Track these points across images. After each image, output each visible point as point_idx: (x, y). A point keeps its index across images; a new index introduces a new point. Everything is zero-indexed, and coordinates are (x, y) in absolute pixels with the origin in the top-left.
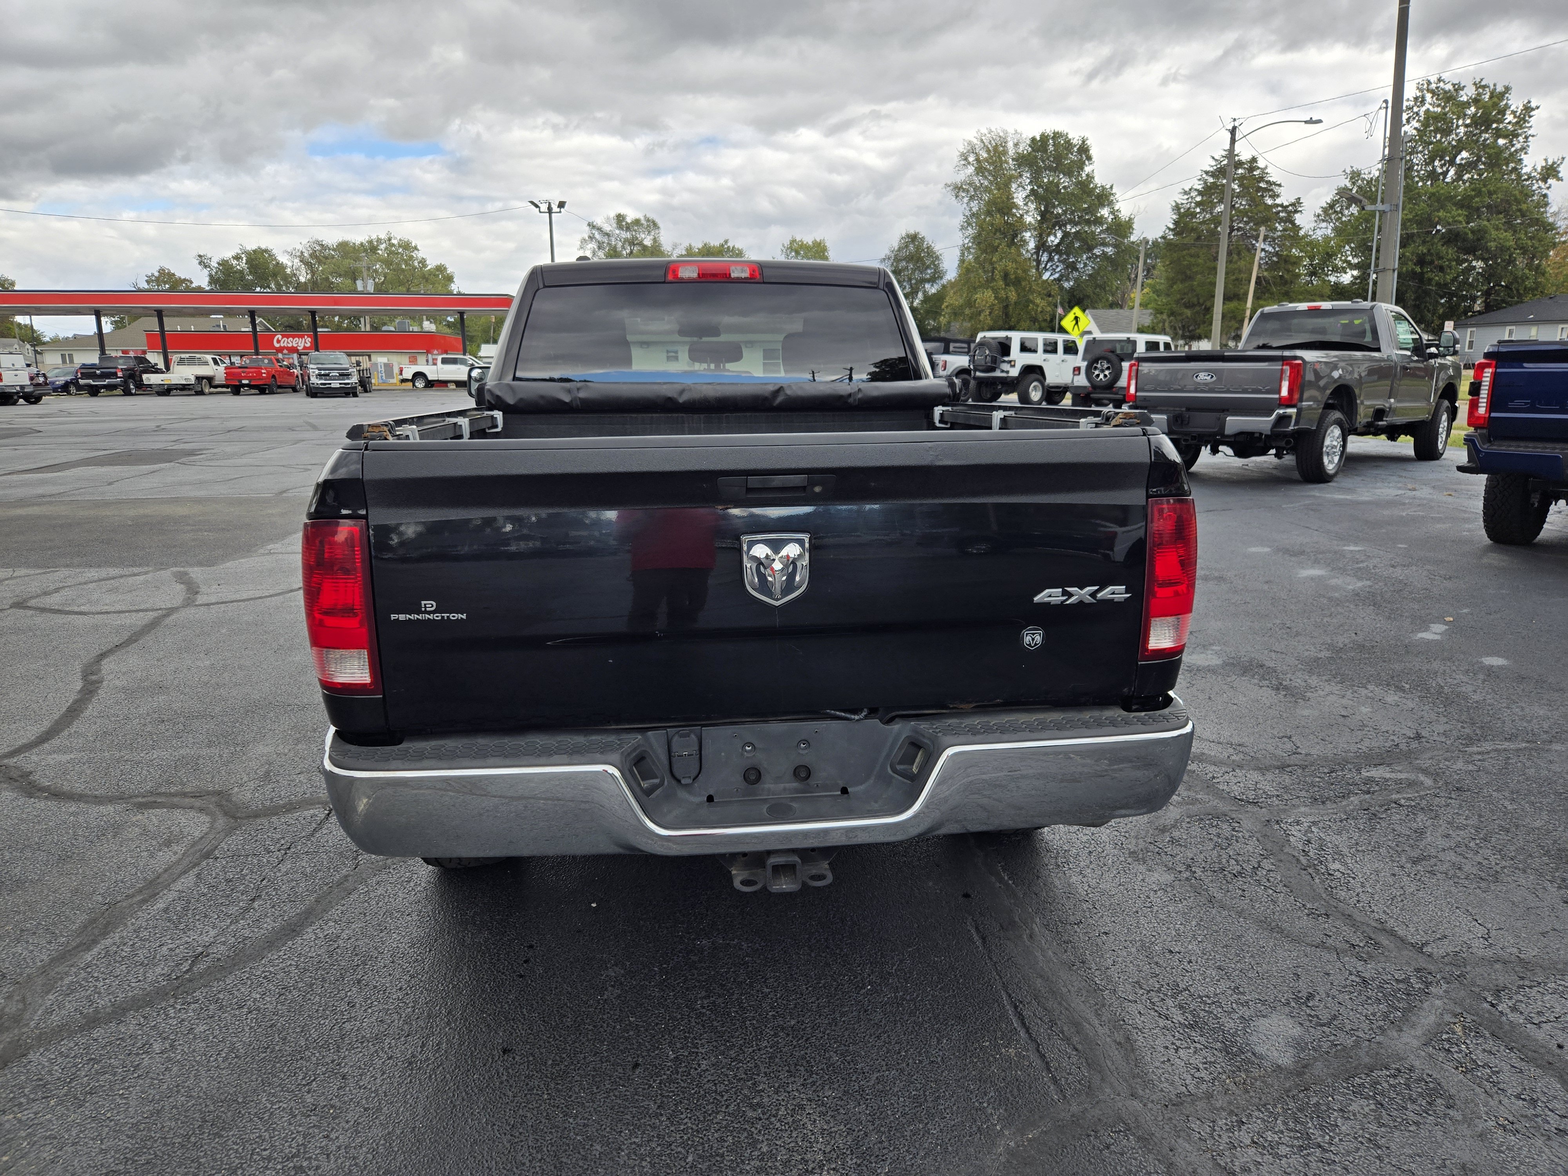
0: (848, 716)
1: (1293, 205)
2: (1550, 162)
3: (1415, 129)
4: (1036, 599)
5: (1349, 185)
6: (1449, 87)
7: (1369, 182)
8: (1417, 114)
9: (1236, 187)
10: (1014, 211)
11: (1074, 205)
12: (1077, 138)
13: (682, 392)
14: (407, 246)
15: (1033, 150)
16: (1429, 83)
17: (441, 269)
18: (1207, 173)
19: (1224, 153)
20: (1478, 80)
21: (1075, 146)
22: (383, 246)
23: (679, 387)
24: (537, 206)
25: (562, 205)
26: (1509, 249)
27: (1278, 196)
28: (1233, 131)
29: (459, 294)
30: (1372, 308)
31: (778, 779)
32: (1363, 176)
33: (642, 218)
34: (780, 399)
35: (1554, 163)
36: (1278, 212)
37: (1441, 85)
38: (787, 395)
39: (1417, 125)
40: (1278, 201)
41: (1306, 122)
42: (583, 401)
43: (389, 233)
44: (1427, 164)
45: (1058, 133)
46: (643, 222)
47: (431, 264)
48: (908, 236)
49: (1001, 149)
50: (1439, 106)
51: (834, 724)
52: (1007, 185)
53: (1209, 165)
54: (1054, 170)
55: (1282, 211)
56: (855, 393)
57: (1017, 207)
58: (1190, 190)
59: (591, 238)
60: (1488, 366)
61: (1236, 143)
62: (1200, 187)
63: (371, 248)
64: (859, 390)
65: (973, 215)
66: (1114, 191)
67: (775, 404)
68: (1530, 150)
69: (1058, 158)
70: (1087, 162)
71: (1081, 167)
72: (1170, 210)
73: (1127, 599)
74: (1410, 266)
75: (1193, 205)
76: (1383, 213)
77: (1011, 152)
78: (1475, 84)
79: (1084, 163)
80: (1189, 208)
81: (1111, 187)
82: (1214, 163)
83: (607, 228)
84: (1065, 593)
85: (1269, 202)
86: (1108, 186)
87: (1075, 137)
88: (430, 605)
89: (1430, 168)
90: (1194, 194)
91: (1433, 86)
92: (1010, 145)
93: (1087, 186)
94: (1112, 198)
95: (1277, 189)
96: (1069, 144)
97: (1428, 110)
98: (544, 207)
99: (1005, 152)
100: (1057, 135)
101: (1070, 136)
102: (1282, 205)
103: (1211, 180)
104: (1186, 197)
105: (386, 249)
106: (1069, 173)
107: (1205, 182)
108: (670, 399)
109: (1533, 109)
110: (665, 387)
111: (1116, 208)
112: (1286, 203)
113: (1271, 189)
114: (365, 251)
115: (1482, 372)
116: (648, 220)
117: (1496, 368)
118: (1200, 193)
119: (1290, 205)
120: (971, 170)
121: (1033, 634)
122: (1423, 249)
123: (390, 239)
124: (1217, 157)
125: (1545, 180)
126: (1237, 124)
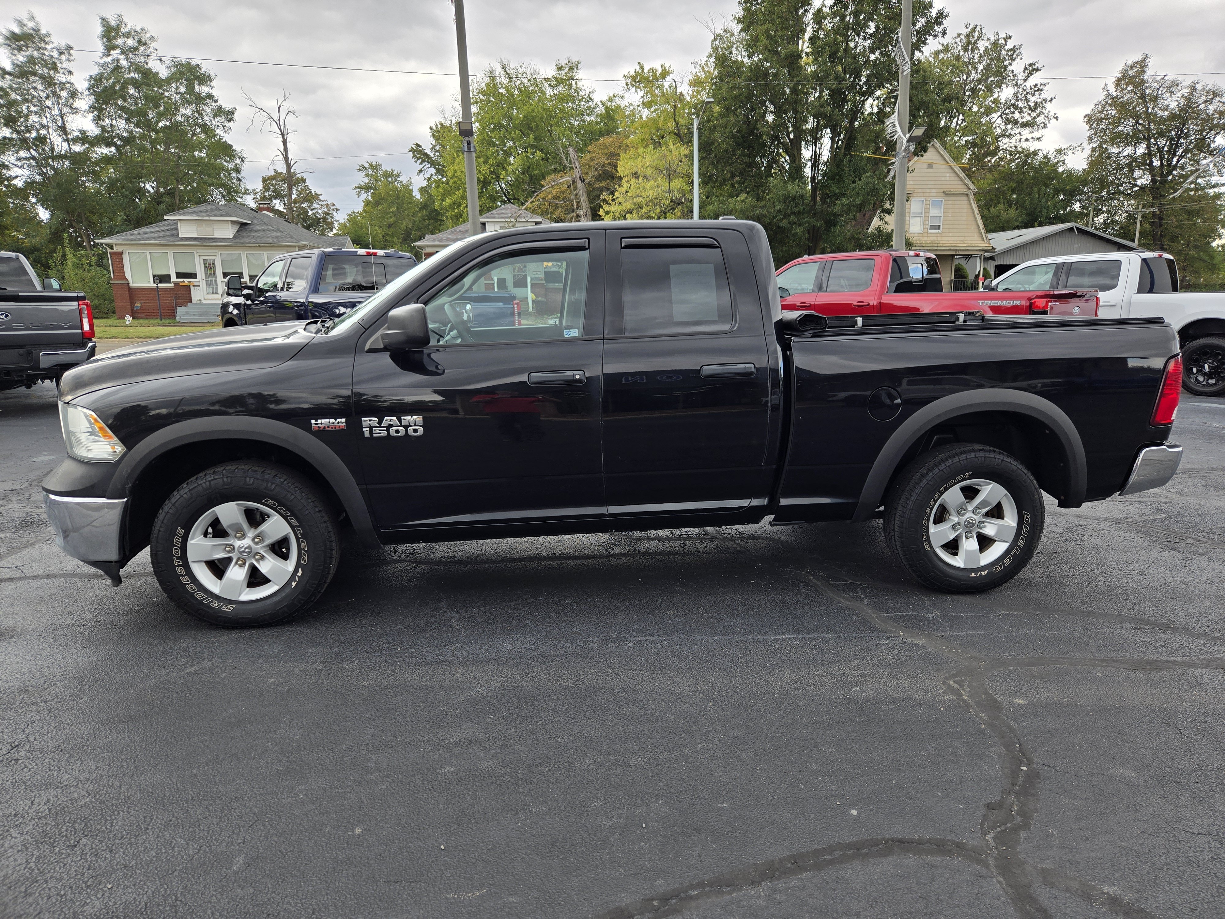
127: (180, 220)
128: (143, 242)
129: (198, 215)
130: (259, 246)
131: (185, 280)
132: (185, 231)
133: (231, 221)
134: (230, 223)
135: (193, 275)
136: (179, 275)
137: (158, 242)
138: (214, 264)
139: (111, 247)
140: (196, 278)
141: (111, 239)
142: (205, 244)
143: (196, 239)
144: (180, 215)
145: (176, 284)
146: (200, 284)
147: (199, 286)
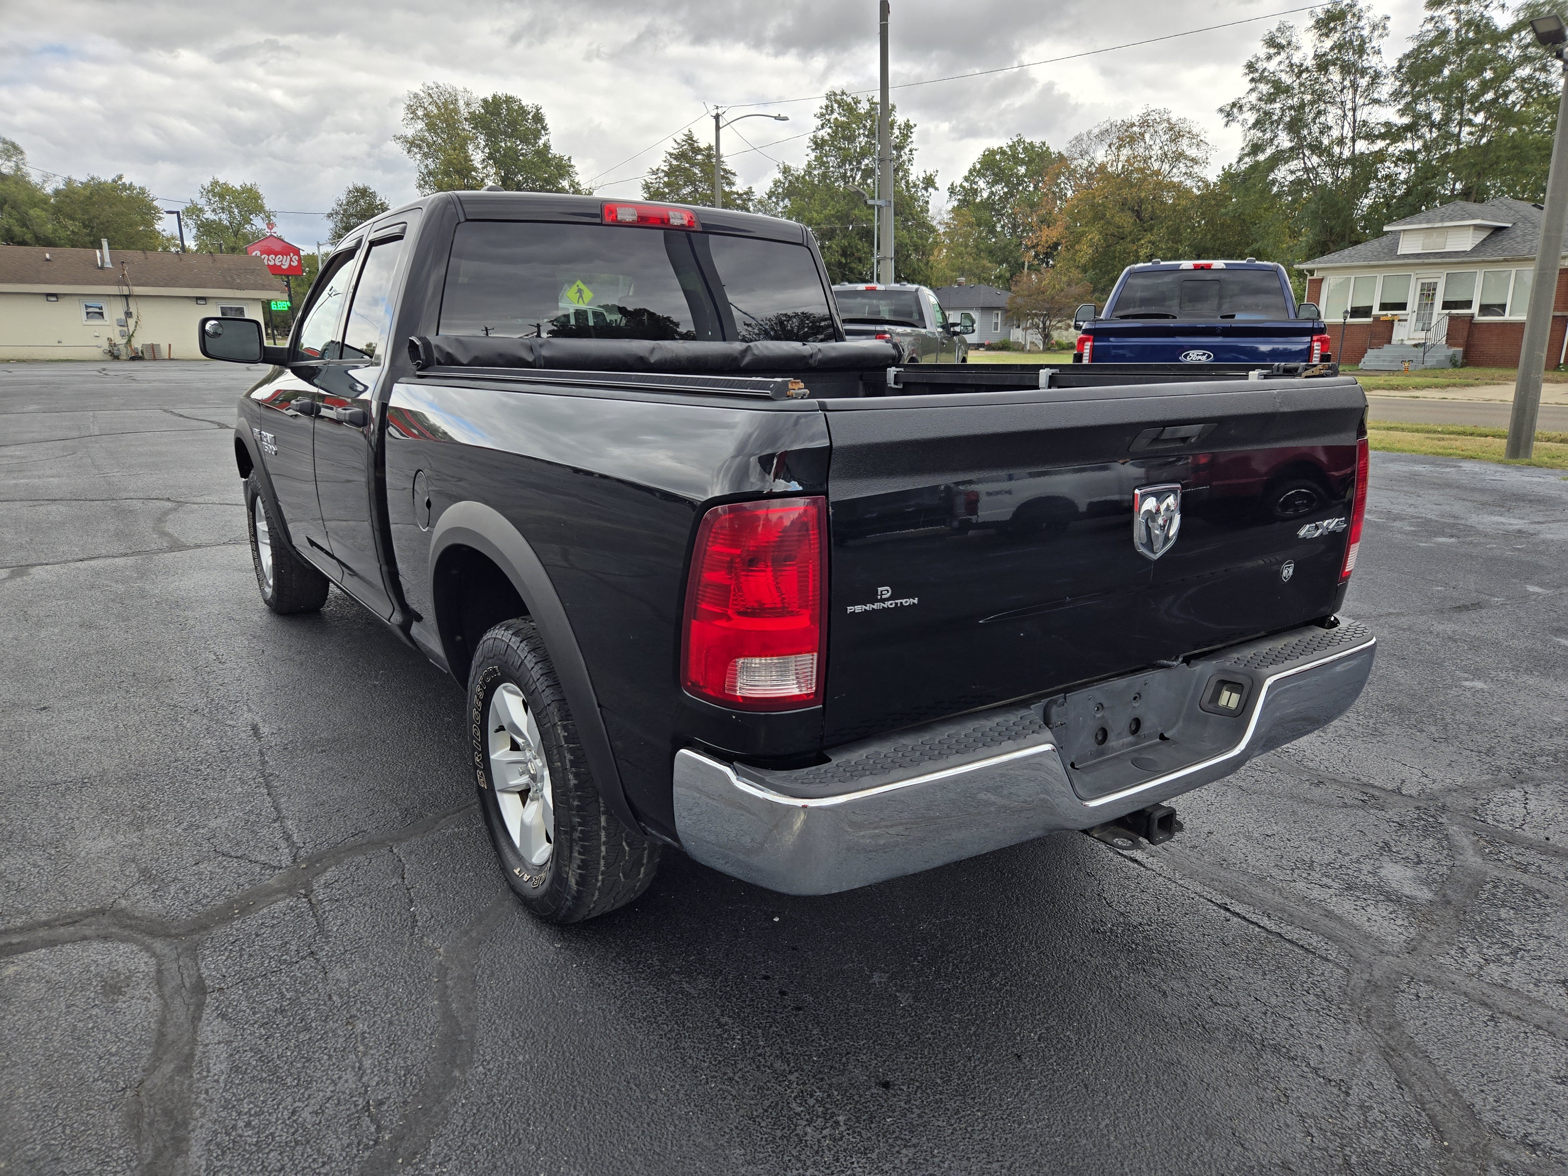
1: (746, 193)
2: (928, 175)
3: (829, 134)
4: (1301, 534)
5: (782, 178)
6: (849, 100)
7: (797, 179)
8: (829, 120)
9: (697, 171)
10: (473, 173)
11: (534, 174)
12: (531, 105)
15: (486, 112)
16: (835, 94)
18: (671, 154)
19: (685, 138)
20: (870, 97)
21: (529, 113)
26: (906, 245)
27: (734, 184)
28: (717, 117)
30: (917, 290)
32: (792, 172)
34: (747, 359)
35: (931, 175)
36: (735, 200)
37: (845, 97)
38: (754, 355)
39: (830, 131)
40: (734, 189)
41: (776, 118)
44: (840, 167)
45: (510, 98)
48: (357, 190)
49: (452, 106)
50: (845, 115)
52: (463, 147)
53: (671, 147)
54: (511, 136)
55: (738, 199)
57: (475, 169)
58: (658, 170)
60: (1088, 340)
61: (721, 130)
62: (666, 169)
65: (430, 173)
66: (572, 163)
68: (914, 162)
69: (513, 124)
70: (543, 132)
71: (537, 137)
72: (641, 188)
74: (837, 257)
75: (661, 185)
76: (880, 207)
77: (464, 112)
78: (868, 100)
79: (539, 131)
80: (658, 188)
81: (569, 159)
82: (676, 146)
84: (1315, 527)
85: (727, 189)
86: (565, 158)
87: (528, 102)
88: (885, 591)
89: (842, 171)
90: (661, 175)
91: (838, 97)
92: (461, 103)
93: (546, 156)
94: (571, 170)
95: (731, 177)
96: (522, 111)
97: (836, 119)
99: (456, 111)
100: (509, 100)
101: (524, 103)
102: (737, 193)
103: (675, 163)
104: (654, 177)
106: (525, 141)
107: (671, 165)
109: (912, 127)
111: (576, 181)
112: (740, 192)
113: (727, 177)
115: (1083, 346)
117: (1094, 341)
118: (667, 174)
119: (745, 193)
120: (420, 125)
121: (1289, 567)
122: (845, 242)
124: (678, 141)
125: (926, 189)
126: (720, 111)
127: (1404, 230)
128: (1348, 264)
129: (1428, 222)
130: (1505, 260)
131: (1390, 313)
132: (1408, 246)
133: (1475, 225)
134: (1472, 228)
135: (1402, 306)
136: (1384, 306)
137: (1366, 263)
138: (1435, 289)
139: (1311, 272)
140: (1405, 309)
141: (1313, 263)
142: (1426, 261)
143: (1418, 256)
144: (1410, 223)
145: (1377, 319)
146: (1409, 318)
147: (1406, 320)
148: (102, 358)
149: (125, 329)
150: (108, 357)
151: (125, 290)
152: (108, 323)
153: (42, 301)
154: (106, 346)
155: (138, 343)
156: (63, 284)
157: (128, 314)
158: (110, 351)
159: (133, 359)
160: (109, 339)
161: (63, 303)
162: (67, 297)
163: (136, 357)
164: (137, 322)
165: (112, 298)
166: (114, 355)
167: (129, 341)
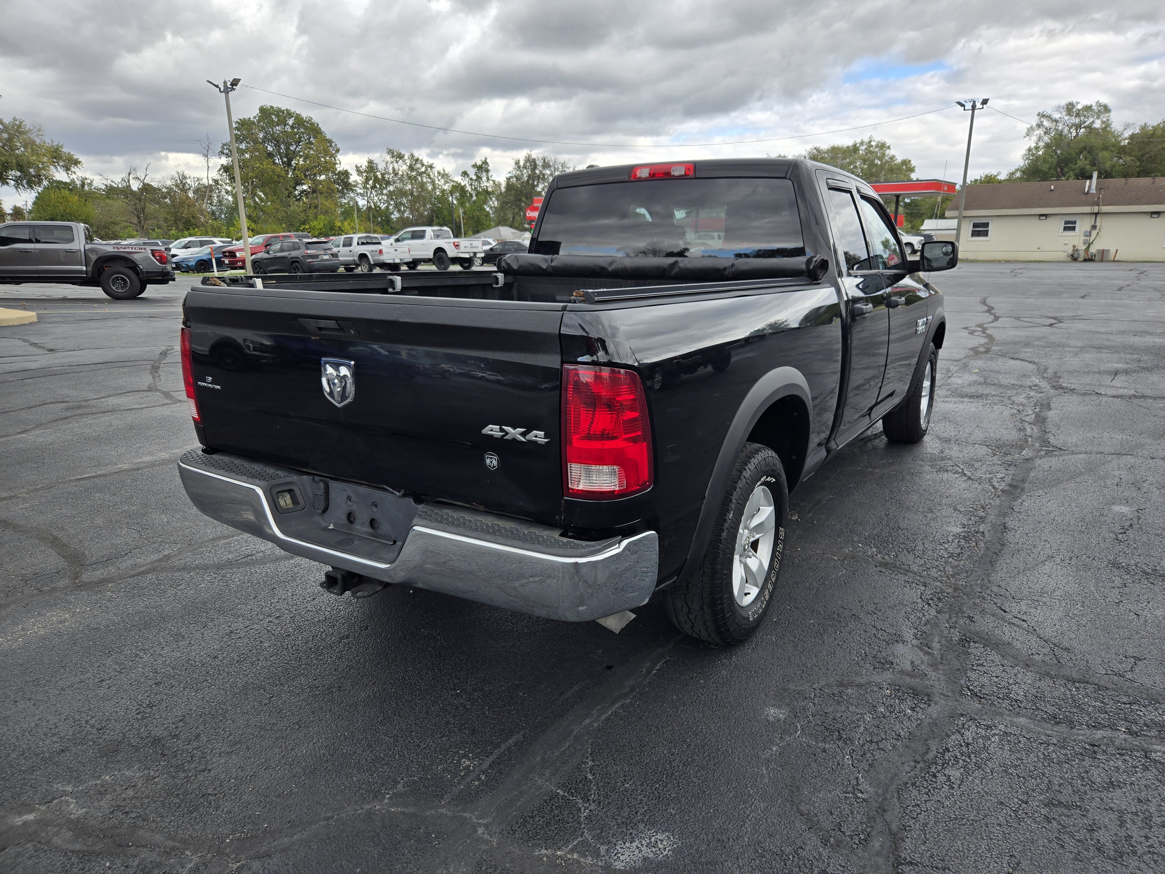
0: (394, 491)
4: (484, 431)
13: (611, 263)
14: (882, 146)
17: (906, 162)
22: (863, 148)
23: (610, 259)
24: (962, 105)
25: (985, 102)
29: (917, 180)
31: (363, 524)
33: (1094, 104)
34: (676, 270)
38: (679, 267)
42: (554, 268)
43: (871, 137)
46: (1095, 108)
47: (899, 159)
51: (390, 496)
56: (729, 267)
59: (1039, 125)
63: (855, 149)
64: (733, 265)
67: (672, 274)
73: (547, 443)
83: (1056, 116)
84: (502, 430)
88: (209, 379)
98: (969, 106)
105: (866, 149)
108: (603, 268)
110: (602, 259)
114: (850, 151)
116: (1100, 105)
121: (491, 458)
123: (870, 142)
148: (1065, 260)
149: (1088, 238)
150: (1070, 259)
151: (1096, 209)
152: (1077, 234)
153: (1036, 220)
154: (1070, 251)
155: (1093, 250)
156: (1052, 207)
157: (1094, 227)
158: (1072, 255)
159: (1085, 260)
160: (1074, 246)
161: (1049, 219)
162: (1053, 217)
163: (1089, 260)
164: (1098, 233)
165: (1085, 216)
166: (1074, 258)
167: (1089, 247)
